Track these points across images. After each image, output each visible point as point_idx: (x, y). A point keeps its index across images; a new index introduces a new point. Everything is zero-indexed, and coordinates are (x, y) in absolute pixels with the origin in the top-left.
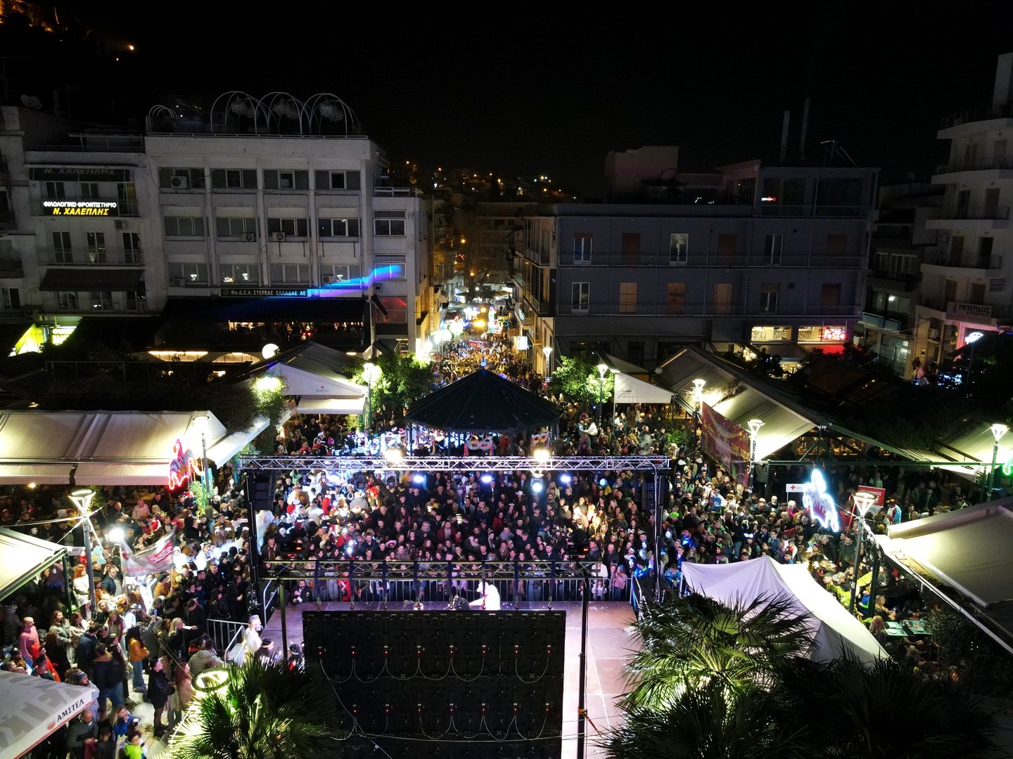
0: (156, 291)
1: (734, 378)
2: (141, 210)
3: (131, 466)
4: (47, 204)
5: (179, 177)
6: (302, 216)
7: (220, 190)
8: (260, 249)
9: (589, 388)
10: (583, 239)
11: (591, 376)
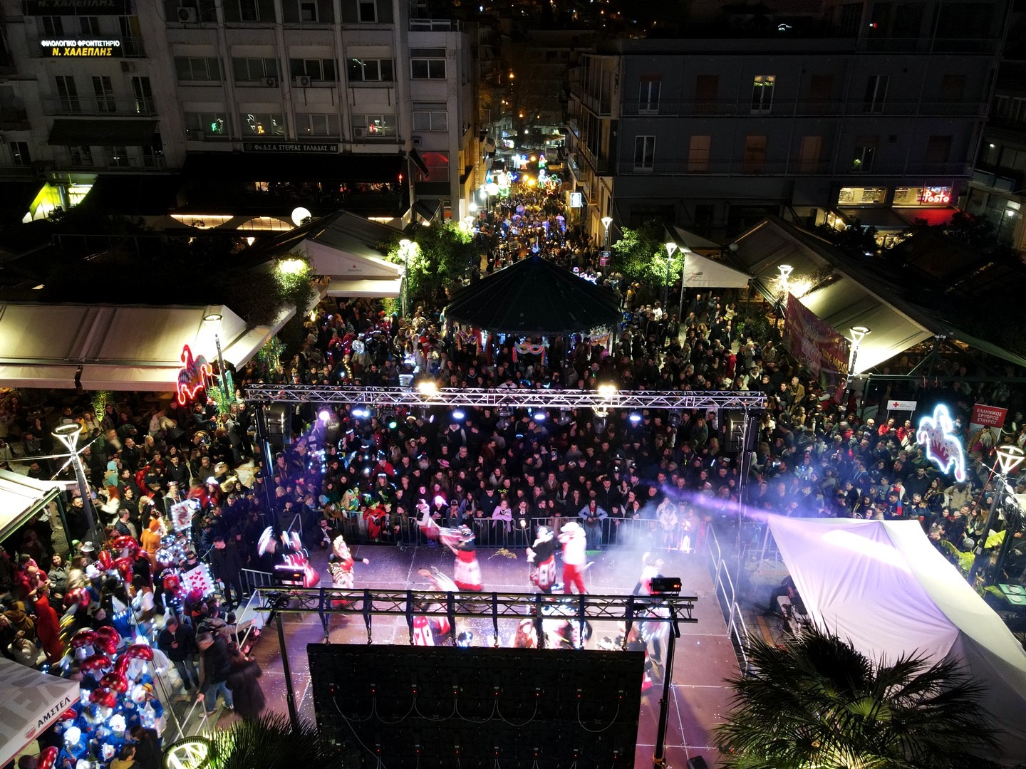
0: (174, 146)
1: (828, 263)
2: (148, 48)
3: (141, 370)
4: (45, 43)
5: (187, 9)
6: (328, 57)
7: (234, 24)
8: (284, 97)
9: (654, 270)
10: (650, 83)
11: (657, 256)
